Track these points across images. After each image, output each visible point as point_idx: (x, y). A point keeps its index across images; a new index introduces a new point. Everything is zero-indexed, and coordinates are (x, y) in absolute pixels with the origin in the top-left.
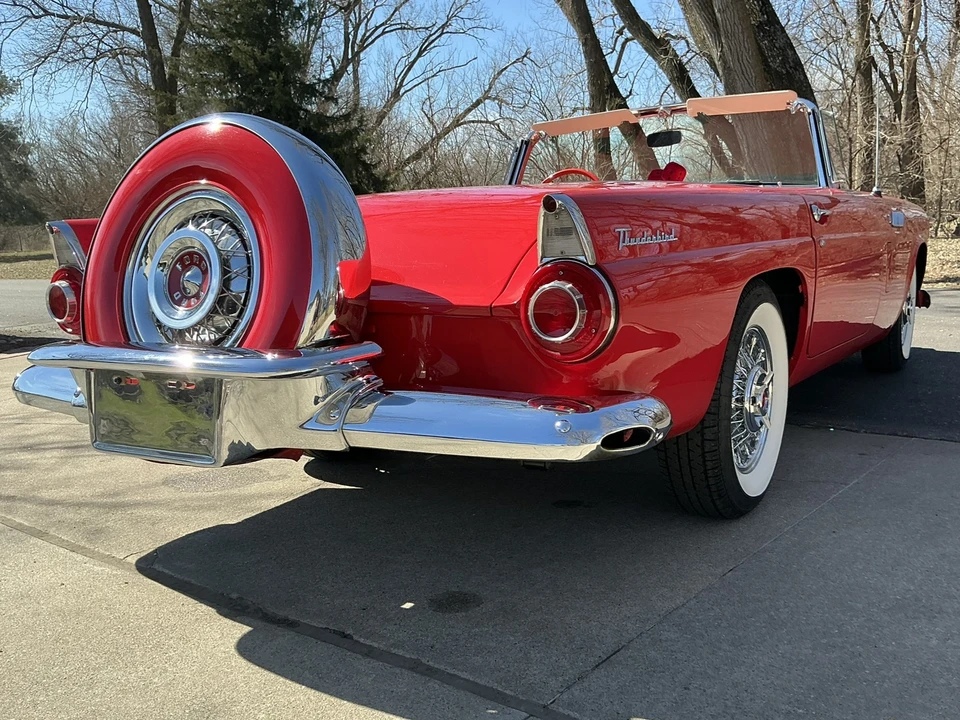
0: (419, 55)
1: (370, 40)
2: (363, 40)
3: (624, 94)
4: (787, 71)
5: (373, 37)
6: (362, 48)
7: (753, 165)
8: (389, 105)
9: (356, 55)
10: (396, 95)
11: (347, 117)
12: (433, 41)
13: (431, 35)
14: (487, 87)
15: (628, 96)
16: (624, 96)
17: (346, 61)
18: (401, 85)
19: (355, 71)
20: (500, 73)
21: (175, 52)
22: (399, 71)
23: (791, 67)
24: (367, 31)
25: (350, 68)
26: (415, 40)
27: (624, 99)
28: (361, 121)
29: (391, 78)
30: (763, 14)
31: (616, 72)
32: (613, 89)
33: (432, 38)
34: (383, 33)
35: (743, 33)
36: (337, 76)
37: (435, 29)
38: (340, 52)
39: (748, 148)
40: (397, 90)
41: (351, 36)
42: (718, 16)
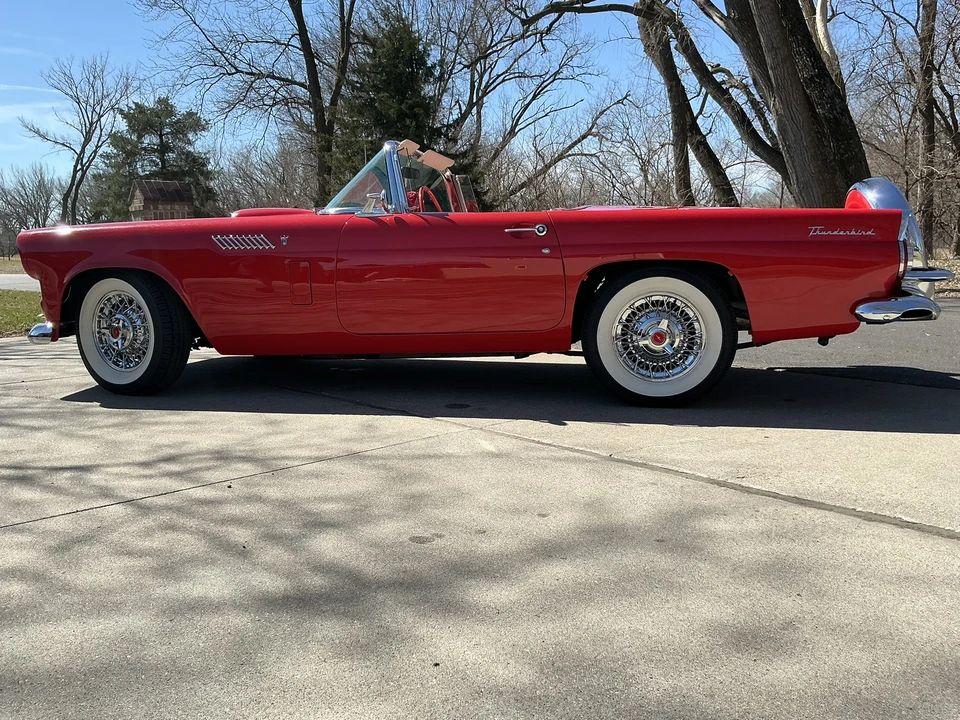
0: (534, 98)
1: (492, 86)
2: (487, 87)
3: (704, 131)
4: (834, 116)
5: (495, 84)
6: (485, 93)
8: (506, 141)
9: (480, 99)
10: (512, 133)
12: (546, 86)
13: (544, 82)
14: (590, 126)
15: (708, 134)
16: (704, 133)
17: (471, 105)
18: (516, 124)
19: (479, 113)
20: (602, 113)
21: (333, 102)
22: (515, 113)
24: (490, 78)
25: (474, 110)
26: (531, 86)
27: (704, 137)
28: (475, 157)
29: (509, 119)
30: (814, 69)
31: (700, 113)
32: (695, 128)
33: (545, 84)
34: (504, 80)
35: (792, 86)
36: (463, 117)
37: (548, 76)
38: (466, 98)
39: (797, 179)
40: (513, 128)
41: (476, 84)
42: (770, 72)
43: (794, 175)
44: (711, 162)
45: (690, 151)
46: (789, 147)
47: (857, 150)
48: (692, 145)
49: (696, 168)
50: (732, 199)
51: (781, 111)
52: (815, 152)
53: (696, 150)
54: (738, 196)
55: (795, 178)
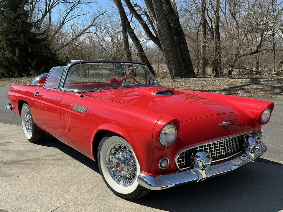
0: (71, 10)
1: (54, 5)
2: (52, 5)
5: (56, 4)
6: (52, 8)
7: (166, 55)
8: (60, 27)
9: (50, 10)
10: (63, 23)
11: (43, 34)
12: (75, 6)
13: (74, 4)
14: (92, 22)
15: (134, 29)
16: (133, 29)
17: (46, 12)
18: (65, 20)
19: (50, 15)
20: (96, 18)
22: (64, 15)
23: (177, 26)
24: (53, 2)
25: (48, 14)
26: (70, 6)
27: (133, 30)
28: (47, 35)
29: (61, 17)
30: (169, 9)
31: (131, 21)
32: (129, 27)
33: (75, 5)
34: (59, 3)
35: (162, 16)
36: (43, 17)
37: (76, 3)
38: (44, 9)
39: (164, 50)
40: (64, 21)
41: (48, 4)
42: (155, 10)
43: (163, 48)
44: (135, 39)
45: (128, 35)
46: (162, 38)
47: (183, 39)
48: (129, 33)
49: (130, 41)
50: (143, 53)
51: (159, 25)
52: (170, 40)
53: (130, 35)
54: (145, 52)
55: (164, 49)
